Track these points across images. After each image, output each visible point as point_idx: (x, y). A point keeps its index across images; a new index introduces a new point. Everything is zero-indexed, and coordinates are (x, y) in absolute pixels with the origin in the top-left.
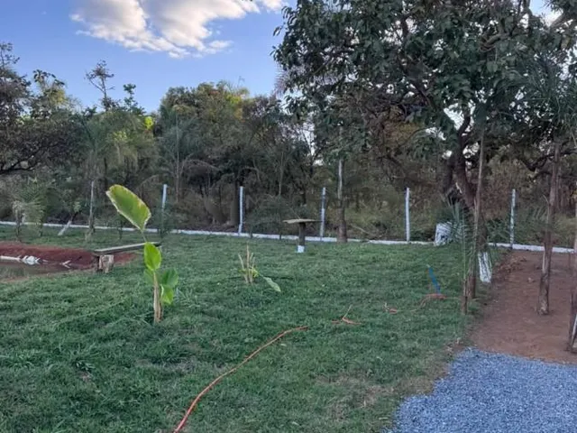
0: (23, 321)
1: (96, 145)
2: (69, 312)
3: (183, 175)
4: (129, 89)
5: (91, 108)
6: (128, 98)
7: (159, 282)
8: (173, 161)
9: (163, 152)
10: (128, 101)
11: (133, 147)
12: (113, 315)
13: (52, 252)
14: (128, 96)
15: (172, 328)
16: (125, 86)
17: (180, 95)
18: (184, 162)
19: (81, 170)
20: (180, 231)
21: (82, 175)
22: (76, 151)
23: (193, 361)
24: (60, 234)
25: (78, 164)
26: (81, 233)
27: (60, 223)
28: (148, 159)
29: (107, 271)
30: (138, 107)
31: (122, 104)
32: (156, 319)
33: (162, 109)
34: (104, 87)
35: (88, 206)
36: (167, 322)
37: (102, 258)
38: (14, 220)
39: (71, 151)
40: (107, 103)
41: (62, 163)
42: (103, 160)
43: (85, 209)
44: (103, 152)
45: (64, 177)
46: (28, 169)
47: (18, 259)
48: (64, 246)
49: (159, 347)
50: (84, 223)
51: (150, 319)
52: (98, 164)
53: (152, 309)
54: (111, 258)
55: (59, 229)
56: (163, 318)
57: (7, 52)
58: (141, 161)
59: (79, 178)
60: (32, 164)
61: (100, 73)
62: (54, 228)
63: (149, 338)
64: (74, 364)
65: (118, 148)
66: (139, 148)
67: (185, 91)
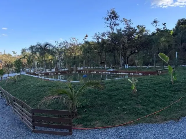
0: (143, 83)
1: (155, 43)
2: (152, 82)
3: (183, 48)
4: (164, 24)
5: (153, 32)
6: (164, 27)
7: (173, 75)
8: (179, 44)
9: (176, 42)
10: (164, 28)
11: (166, 42)
12: (162, 82)
13: (146, 72)
14: (164, 26)
15: (176, 86)
16: (163, 24)
17: (182, 21)
18: (183, 44)
19: (151, 51)
20: (182, 66)
21: (152, 52)
22: (150, 46)
23: (182, 92)
24: (147, 68)
25: (150, 49)
26: (153, 68)
27: (146, 66)
28: (171, 45)
29: (160, 75)
30: (167, 29)
31: (162, 29)
32: (172, 84)
33: (176, 27)
34: (156, 26)
35: (154, 60)
36: (175, 84)
37: (158, 72)
38: (135, 66)
39: (148, 46)
40: (158, 30)
41: (146, 50)
42: (157, 47)
43: (153, 61)
44: (157, 45)
45: (147, 53)
46: (138, 52)
47: (137, 74)
48: (148, 71)
49: (173, 89)
50: (153, 65)
51: (171, 83)
52: (156, 48)
53: (171, 81)
54: (161, 72)
55: (146, 67)
56: (174, 83)
57: (130, 22)
58: (169, 46)
59: (151, 53)
60: (138, 51)
61: (155, 22)
62: (145, 67)
63: (170, 87)
64: (154, 90)
65: (161, 43)
66: (168, 42)
67: (184, 20)
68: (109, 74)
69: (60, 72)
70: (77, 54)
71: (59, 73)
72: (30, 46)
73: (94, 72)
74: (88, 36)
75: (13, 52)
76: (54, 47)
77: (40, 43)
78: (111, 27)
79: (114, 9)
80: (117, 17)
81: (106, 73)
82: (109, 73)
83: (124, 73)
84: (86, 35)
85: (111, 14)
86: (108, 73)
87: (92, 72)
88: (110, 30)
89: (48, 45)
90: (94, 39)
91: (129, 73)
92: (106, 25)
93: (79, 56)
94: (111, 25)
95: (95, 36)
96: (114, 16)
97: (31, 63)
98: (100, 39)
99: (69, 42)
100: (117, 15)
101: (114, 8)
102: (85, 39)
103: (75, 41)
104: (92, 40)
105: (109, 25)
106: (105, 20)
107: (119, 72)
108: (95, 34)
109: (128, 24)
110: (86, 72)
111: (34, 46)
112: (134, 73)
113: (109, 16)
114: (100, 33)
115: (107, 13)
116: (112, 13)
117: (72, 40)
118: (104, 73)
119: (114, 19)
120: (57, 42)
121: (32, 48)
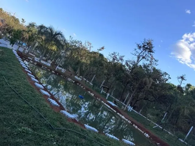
13: (154, 137)
16: (187, 84)
24: (154, 127)
34: (181, 83)
47: (143, 132)
61: (182, 78)
68: (107, 107)
69: (55, 71)
70: (83, 61)
71: (53, 72)
72: (41, 25)
73: (91, 94)
74: (104, 49)
75: (22, 19)
76: (65, 40)
77: (53, 28)
78: (139, 57)
79: (152, 42)
80: (150, 51)
81: (105, 104)
82: (109, 107)
83: (126, 118)
84: (103, 47)
85: (146, 44)
86: (107, 105)
87: (89, 92)
88: (136, 59)
89: (60, 35)
90: (110, 57)
91: (133, 123)
92: (134, 52)
93: (84, 63)
94: (140, 55)
95: (113, 54)
96: (148, 48)
97: (31, 41)
98: (117, 60)
99: (83, 44)
100: (152, 49)
101: (152, 40)
102: (99, 50)
103: (89, 46)
104: (108, 56)
105: (137, 54)
106: (137, 47)
107: (121, 114)
108: (114, 52)
109: (153, 63)
110: (83, 87)
111: (44, 27)
112: (138, 127)
113: (143, 45)
114: (120, 55)
115: (143, 41)
116: (148, 44)
117: (87, 44)
118: (102, 102)
119: (147, 51)
120: (71, 38)
121: (42, 27)
